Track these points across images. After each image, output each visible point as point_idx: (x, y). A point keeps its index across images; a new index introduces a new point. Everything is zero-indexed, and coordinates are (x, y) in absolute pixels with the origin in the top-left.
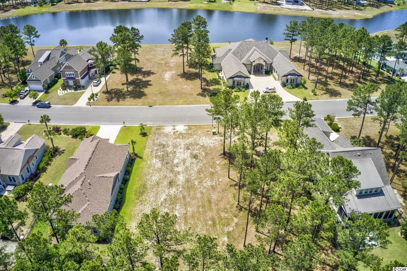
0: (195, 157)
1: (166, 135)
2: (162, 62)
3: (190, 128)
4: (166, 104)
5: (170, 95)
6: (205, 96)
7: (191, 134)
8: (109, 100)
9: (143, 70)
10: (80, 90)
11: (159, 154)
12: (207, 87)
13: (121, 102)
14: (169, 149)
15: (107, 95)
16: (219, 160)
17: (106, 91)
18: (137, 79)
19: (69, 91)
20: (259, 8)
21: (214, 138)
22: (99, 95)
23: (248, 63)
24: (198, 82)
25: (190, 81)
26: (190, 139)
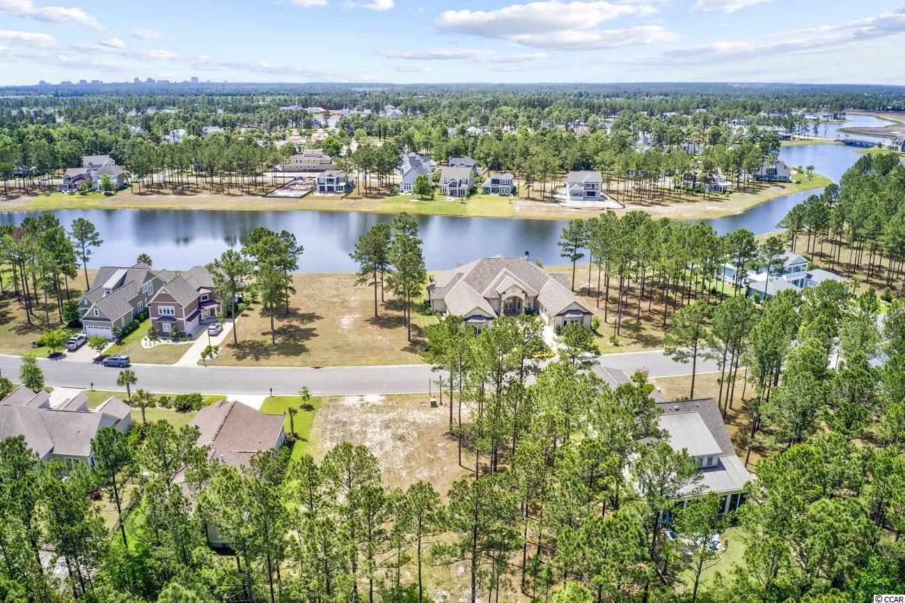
0: (401, 438)
1: (349, 409)
2: (335, 300)
3: (390, 398)
4: (345, 365)
5: (351, 351)
6: (416, 352)
7: (392, 407)
8: (239, 358)
9: (301, 312)
10: (184, 341)
11: (336, 434)
12: (419, 339)
13: (262, 360)
14: (354, 429)
15: (235, 350)
16: (442, 442)
17: (233, 342)
18: (291, 326)
19: (163, 342)
20: (517, 209)
21: (433, 412)
22: (220, 349)
23: (493, 297)
24: (403, 330)
25: (388, 330)
26: (391, 414)
